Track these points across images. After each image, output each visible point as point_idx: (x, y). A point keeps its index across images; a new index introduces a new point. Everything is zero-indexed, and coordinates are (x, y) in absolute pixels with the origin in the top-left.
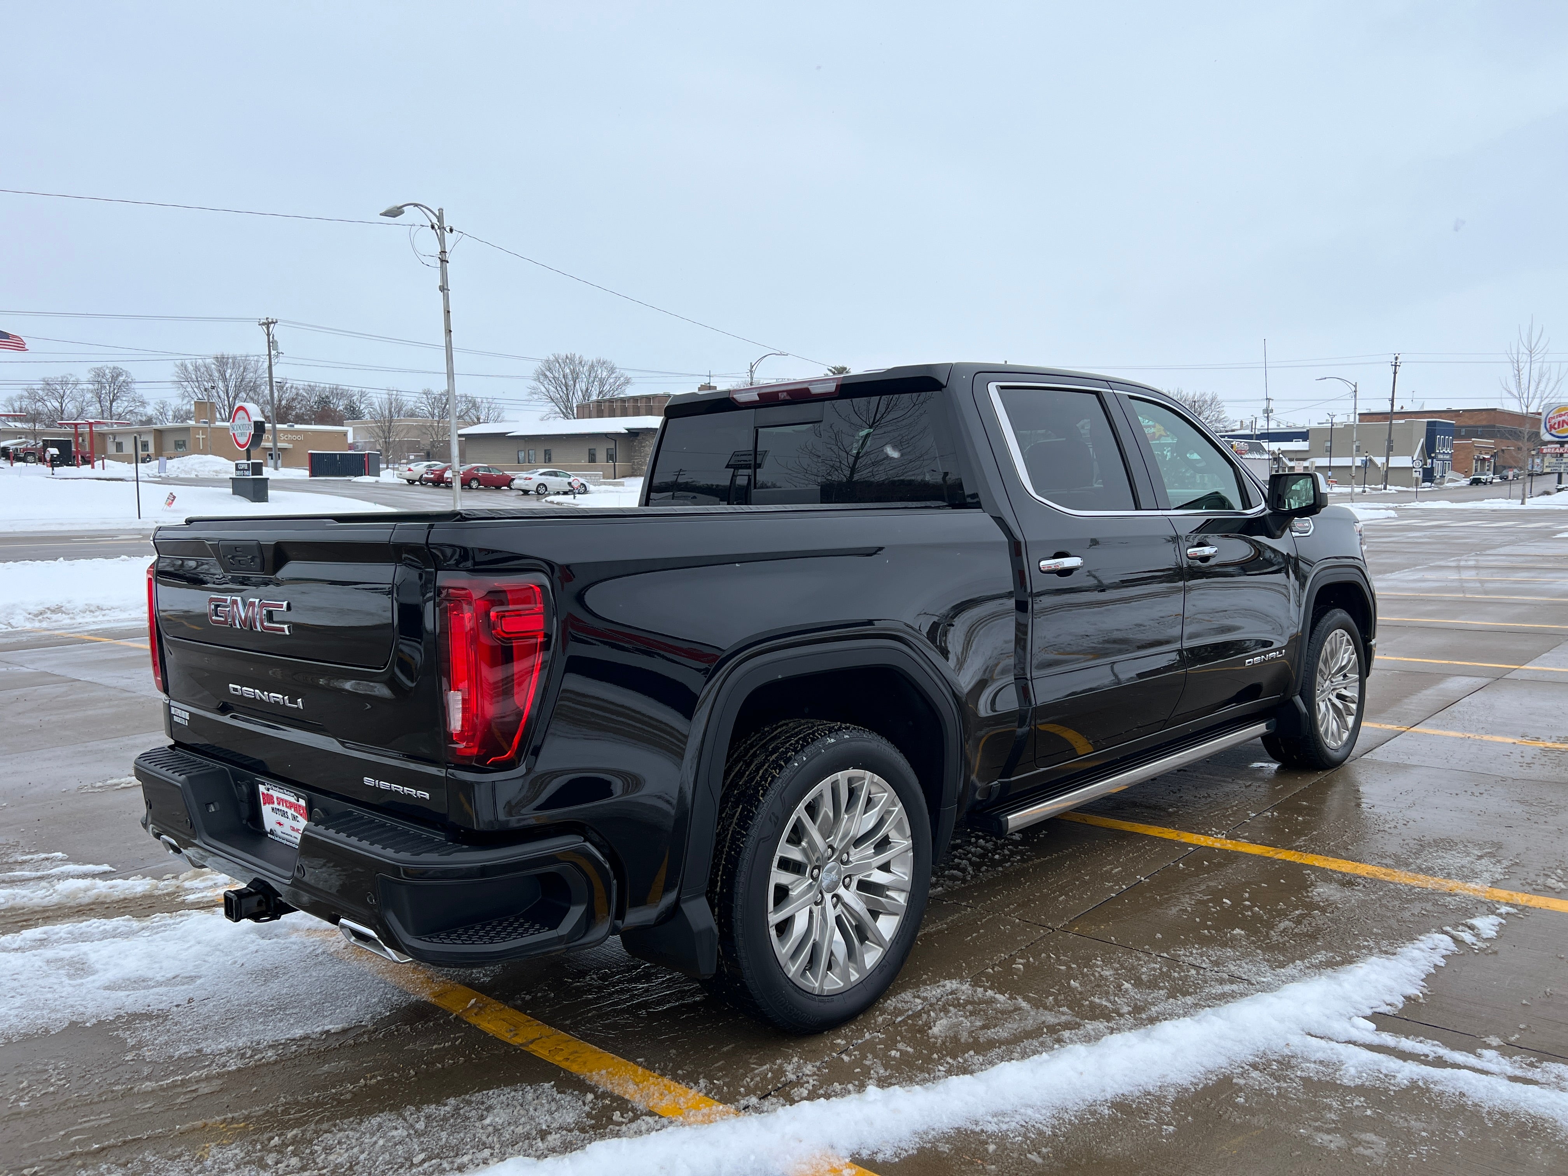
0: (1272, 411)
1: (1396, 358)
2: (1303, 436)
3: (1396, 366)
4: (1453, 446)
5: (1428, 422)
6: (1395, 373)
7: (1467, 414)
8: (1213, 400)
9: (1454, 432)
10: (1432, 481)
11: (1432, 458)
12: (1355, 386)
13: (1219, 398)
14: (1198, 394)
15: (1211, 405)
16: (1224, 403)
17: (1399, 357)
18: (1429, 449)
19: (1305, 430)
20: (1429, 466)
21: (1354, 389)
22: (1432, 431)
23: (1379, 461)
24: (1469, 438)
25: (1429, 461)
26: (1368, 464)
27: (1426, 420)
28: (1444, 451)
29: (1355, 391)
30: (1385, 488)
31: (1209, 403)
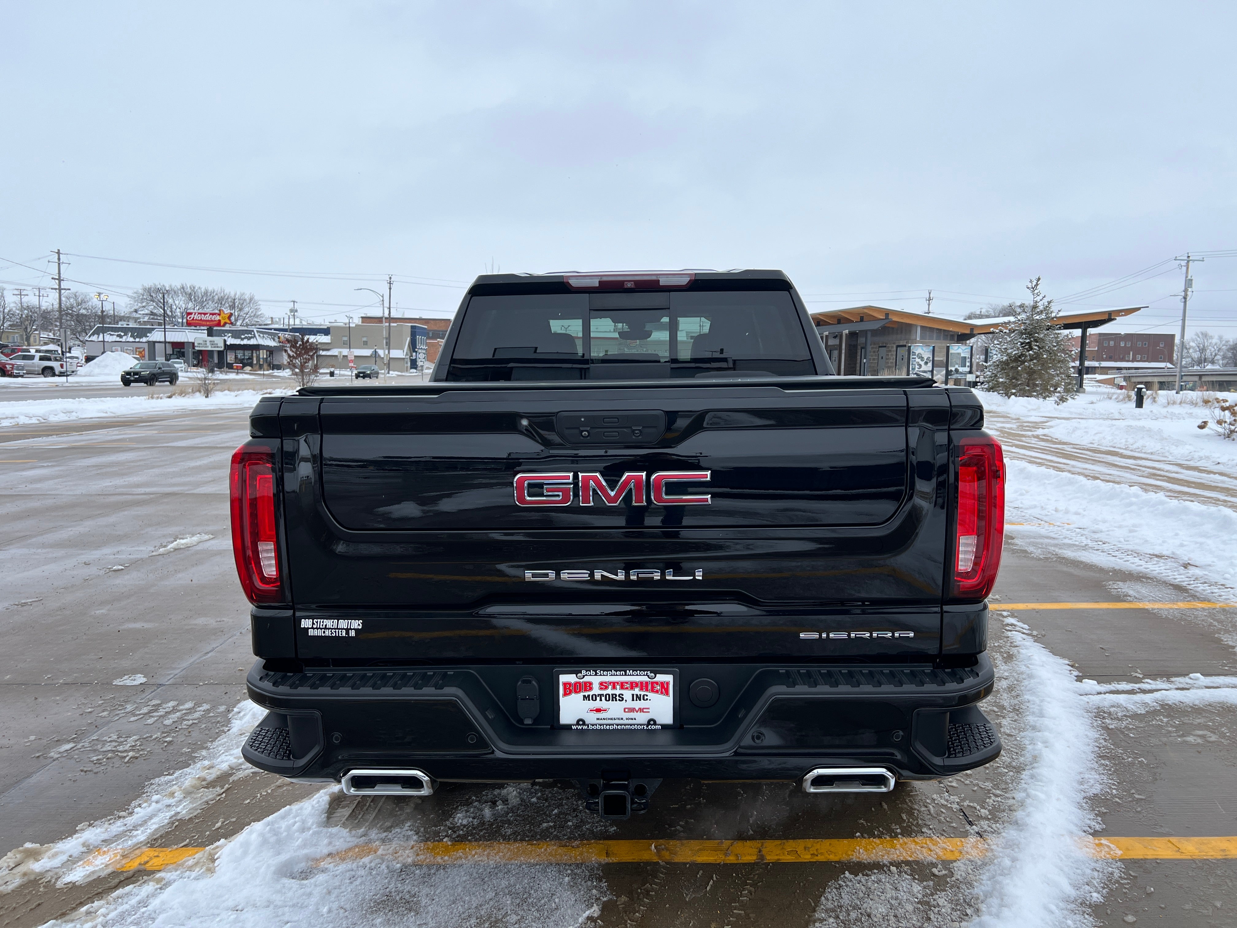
0: (296, 311)
1: (390, 278)
2: (326, 331)
3: (390, 283)
4: (427, 344)
5: (412, 326)
6: (390, 289)
7: (432, 322)
8: (251, 300)
9: (425, 333)
10: (416, 368)
11: (416, 352)
12: (383, 297)
13: (256, 298)
14: (238, 294)
15: (249, 303)
16: (260, 303)
17: (393, 277)
18: (413, 346)
19: (326, 327)
20: (414, 358)
21: (381, 299)
22: (414, 332)
23: (381, 352)
24: (436, 339)
25: (414, 354)
26: (375, 354)
27: (410, 324)
28: (421, 347)
29: (383, 301)
30: (389, 373)
31: (248, 301)
